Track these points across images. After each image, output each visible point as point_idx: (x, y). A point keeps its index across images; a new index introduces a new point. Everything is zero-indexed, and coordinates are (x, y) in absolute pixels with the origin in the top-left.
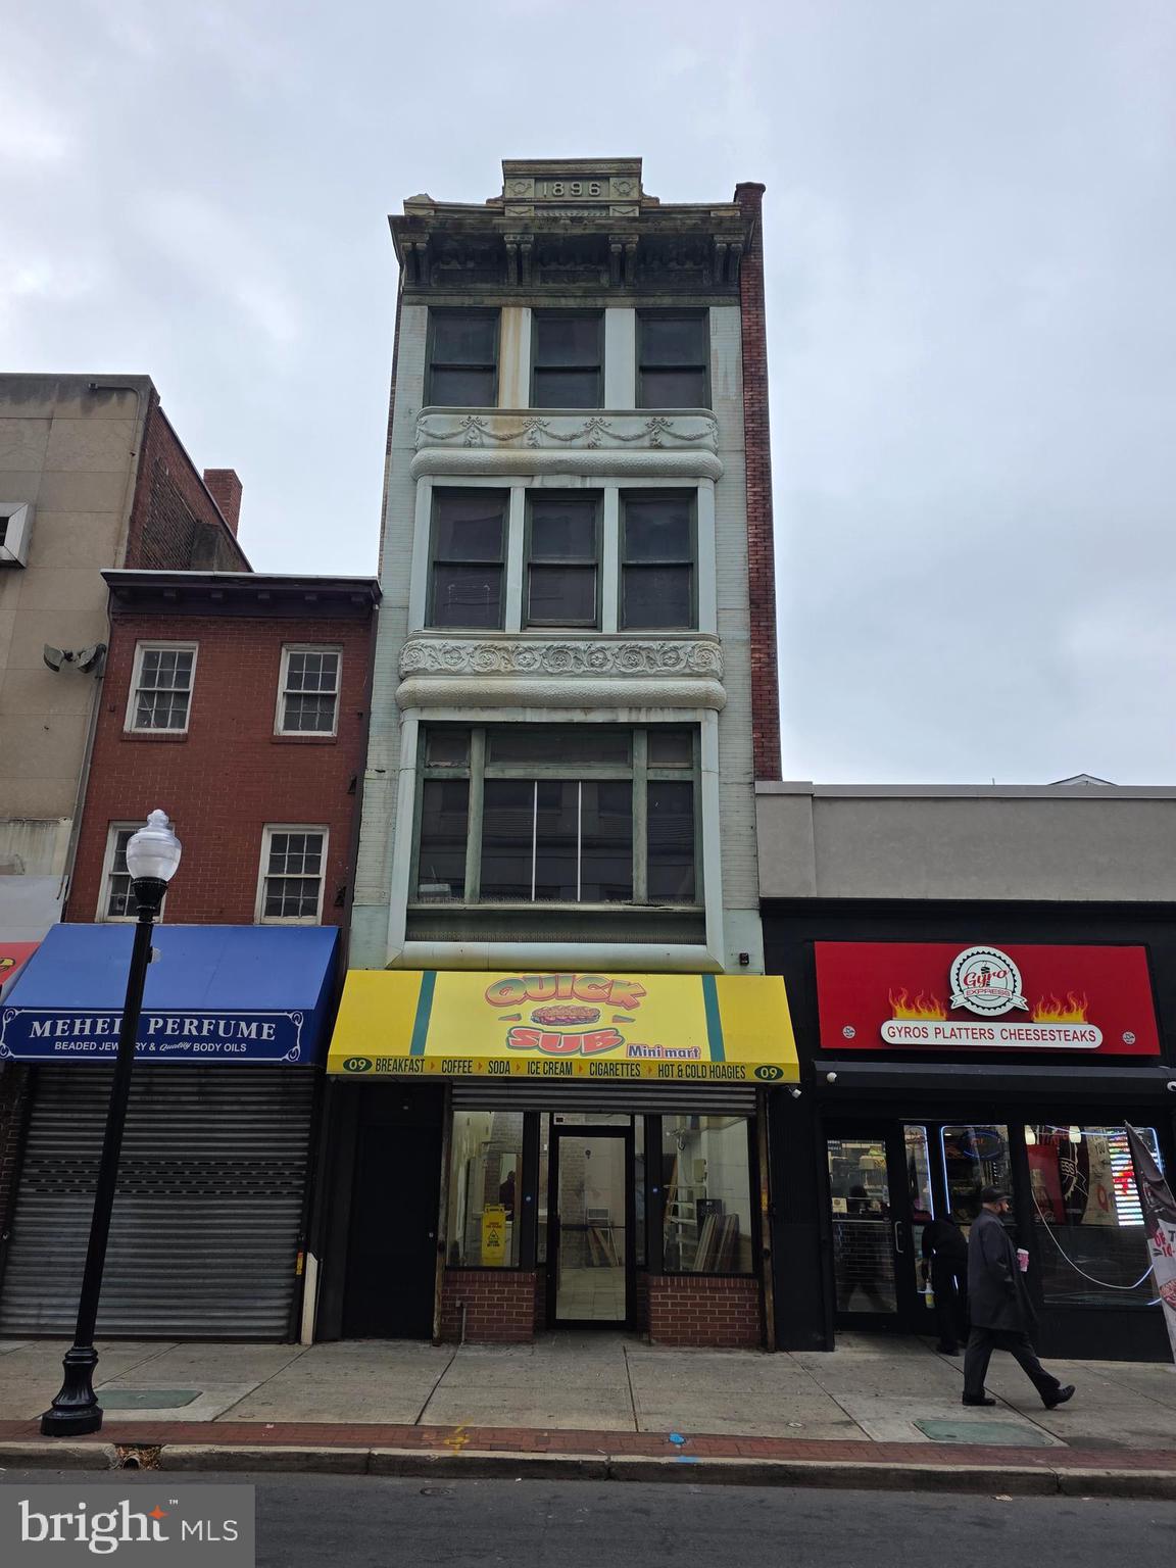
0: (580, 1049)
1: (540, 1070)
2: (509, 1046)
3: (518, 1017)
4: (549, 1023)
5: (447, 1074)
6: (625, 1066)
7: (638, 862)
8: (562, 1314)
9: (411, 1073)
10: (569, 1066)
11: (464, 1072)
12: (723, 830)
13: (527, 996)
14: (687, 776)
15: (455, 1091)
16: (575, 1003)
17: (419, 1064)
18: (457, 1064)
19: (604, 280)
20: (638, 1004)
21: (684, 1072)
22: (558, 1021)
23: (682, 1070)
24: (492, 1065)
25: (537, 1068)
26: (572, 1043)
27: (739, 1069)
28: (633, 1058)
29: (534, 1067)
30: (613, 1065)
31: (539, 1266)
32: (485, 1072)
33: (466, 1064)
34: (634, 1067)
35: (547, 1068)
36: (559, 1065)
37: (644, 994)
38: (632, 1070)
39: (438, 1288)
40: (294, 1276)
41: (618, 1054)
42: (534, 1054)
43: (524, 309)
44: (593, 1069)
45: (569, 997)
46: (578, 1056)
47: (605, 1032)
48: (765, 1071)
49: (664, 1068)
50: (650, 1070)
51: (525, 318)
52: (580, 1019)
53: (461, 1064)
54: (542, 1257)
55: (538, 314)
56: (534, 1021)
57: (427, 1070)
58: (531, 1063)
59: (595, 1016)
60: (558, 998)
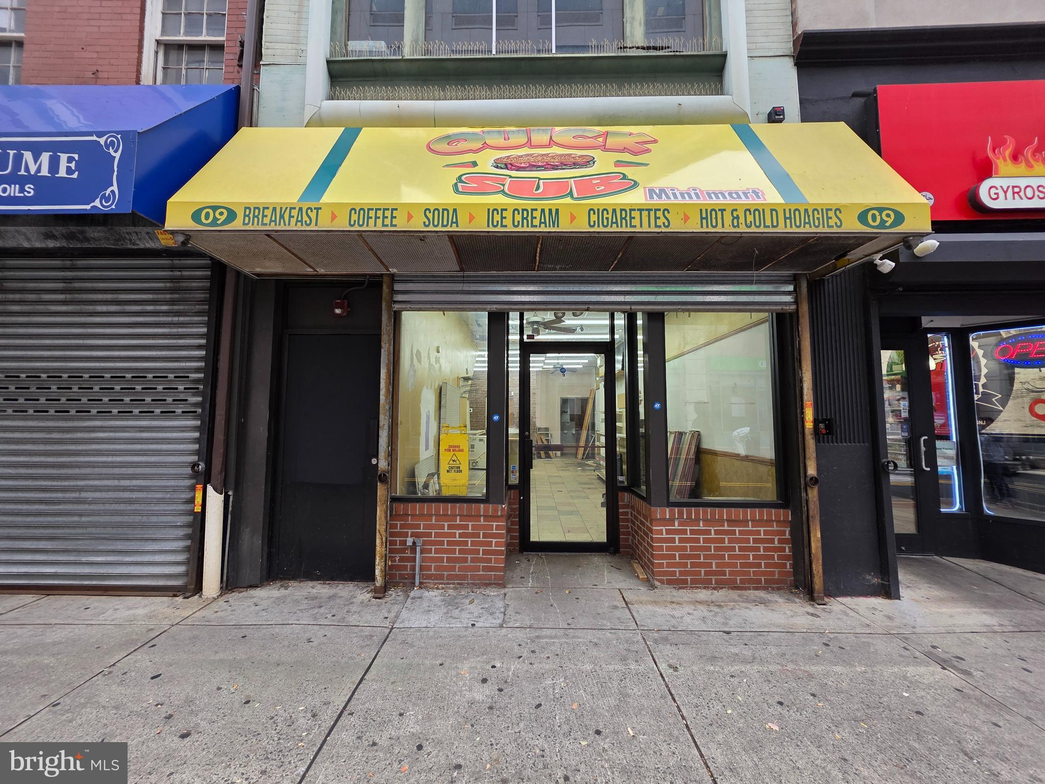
0: (571, 194)
1: (508, 221)
2: (456, 190)
3: (475, 164)
5: (356, 228)
6: (645, 213)
8: (538, 536)
9: (299, 227)
11: (384, 225)
13: (486, 146)
15: (397, 287)
17: (313, 215)
18: (372, 214)
20: (648, 151)
21: (742, 220)
23: (738, 218)
24: (430, 216)
25: (503, 218)
26: (559, 188)
27: (831, 214)
29: (497, 218)
30: (627, 212)
31: (511, 487)
32: (418, 224)
33: (388, 214)
34: (659, 214)
35: (518, 218)
36: (537, 214)
37: (655, 141)
38: (656, 218)
39: (380, 526)
40: (192, 513)
41: (633, 198)
42: (499, 200)
44: (594, 218)
45: (548, 146)
47: (606, 178)
48: (874, 217)
49: (707, 214)
50: (686, 218)
53: (380, 214)
56: (497, 167)
57: (324, 223)
58: (492, 211)
59: (590, 162)
60: (532, 146)
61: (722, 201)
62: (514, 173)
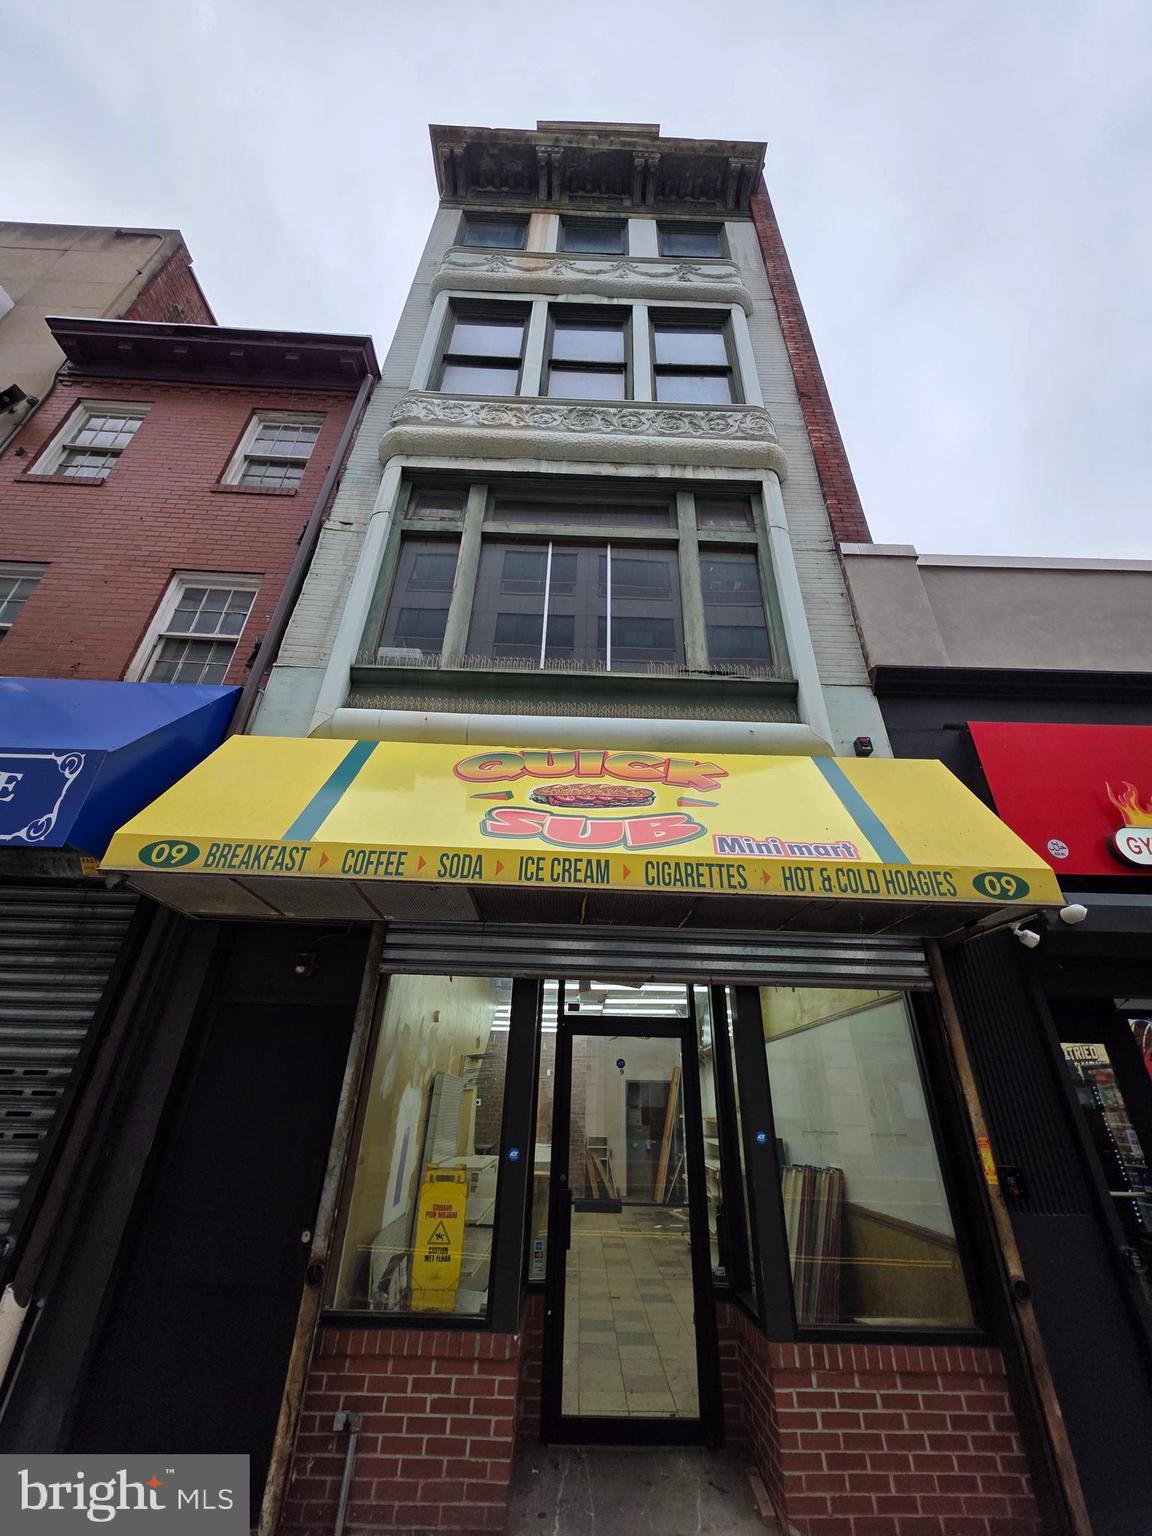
0: (624, 840)
1: (545, 874)
2: (484, 831)
3: (509, 795)
4: (563, 804)
5: (351, 876)
6: (715, 870)
7: (692, 625)
8: (574, 1403)
9: (278, 872)
10: (603, 867)
11: (387, 873)
12: (806, 598)
13: (525, 771)
14: (750, 539)
15: (391, 939)
16: (607, 781)
17: (298, 857)
18: (374, 858)
19: (627, 203)
20: (718, 786)
21: (834, 882)
22: (579, 802)
23: (829, 879)
24: (447, 863)
25: (539, 869)
26: (610, 832)
27: (940, 878)
28: (727, 855)
29: (532, 868)
30: (692, 867)
31: (531, 1289)
32: (430, 874)
33: (395, 858)
34: (733, 871)
35: (558, 869)
36: (582, 866)
37: (725, 774)
38: (730, 876)
39: (292, 1386)
41: (699, 849)
42: (535, 845)
43: (553, 216)
44: (652, 873)
45: (600, 775)
46: (620, 850)
47: (667, 819)
48: (991, 883)
49: (791, 873)
50: (766, 878)
51: (554, 221)
52: (619, 801)
53: (384, 858)
54: (538, 1272)
55: (565, 221)
56: (536, 800)
57: (311, 868)
58: (527, 859)
59: (646, 798)
60: (579, 775)
61: (806, 858)
62: (556, 809)
